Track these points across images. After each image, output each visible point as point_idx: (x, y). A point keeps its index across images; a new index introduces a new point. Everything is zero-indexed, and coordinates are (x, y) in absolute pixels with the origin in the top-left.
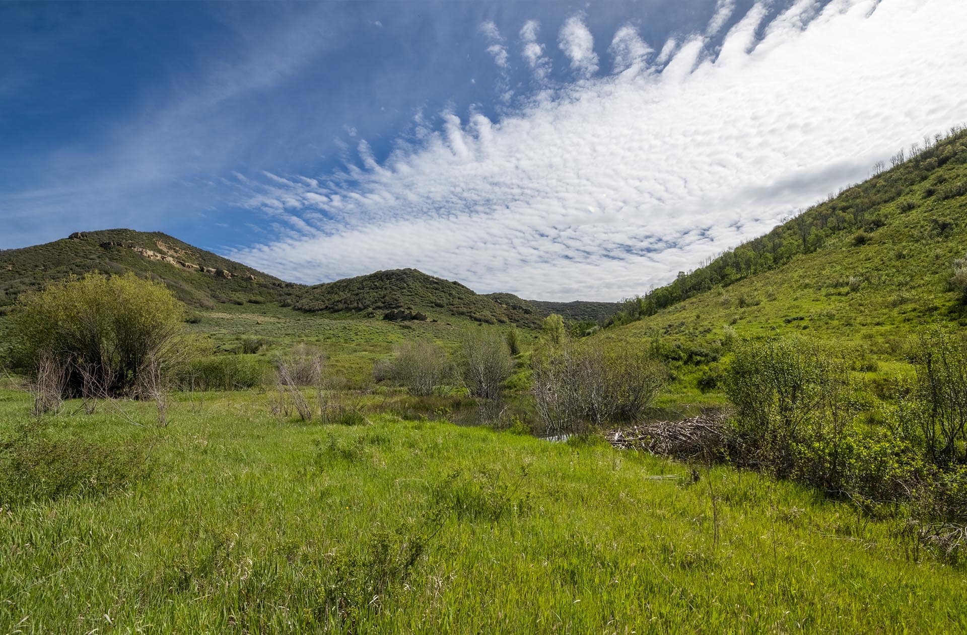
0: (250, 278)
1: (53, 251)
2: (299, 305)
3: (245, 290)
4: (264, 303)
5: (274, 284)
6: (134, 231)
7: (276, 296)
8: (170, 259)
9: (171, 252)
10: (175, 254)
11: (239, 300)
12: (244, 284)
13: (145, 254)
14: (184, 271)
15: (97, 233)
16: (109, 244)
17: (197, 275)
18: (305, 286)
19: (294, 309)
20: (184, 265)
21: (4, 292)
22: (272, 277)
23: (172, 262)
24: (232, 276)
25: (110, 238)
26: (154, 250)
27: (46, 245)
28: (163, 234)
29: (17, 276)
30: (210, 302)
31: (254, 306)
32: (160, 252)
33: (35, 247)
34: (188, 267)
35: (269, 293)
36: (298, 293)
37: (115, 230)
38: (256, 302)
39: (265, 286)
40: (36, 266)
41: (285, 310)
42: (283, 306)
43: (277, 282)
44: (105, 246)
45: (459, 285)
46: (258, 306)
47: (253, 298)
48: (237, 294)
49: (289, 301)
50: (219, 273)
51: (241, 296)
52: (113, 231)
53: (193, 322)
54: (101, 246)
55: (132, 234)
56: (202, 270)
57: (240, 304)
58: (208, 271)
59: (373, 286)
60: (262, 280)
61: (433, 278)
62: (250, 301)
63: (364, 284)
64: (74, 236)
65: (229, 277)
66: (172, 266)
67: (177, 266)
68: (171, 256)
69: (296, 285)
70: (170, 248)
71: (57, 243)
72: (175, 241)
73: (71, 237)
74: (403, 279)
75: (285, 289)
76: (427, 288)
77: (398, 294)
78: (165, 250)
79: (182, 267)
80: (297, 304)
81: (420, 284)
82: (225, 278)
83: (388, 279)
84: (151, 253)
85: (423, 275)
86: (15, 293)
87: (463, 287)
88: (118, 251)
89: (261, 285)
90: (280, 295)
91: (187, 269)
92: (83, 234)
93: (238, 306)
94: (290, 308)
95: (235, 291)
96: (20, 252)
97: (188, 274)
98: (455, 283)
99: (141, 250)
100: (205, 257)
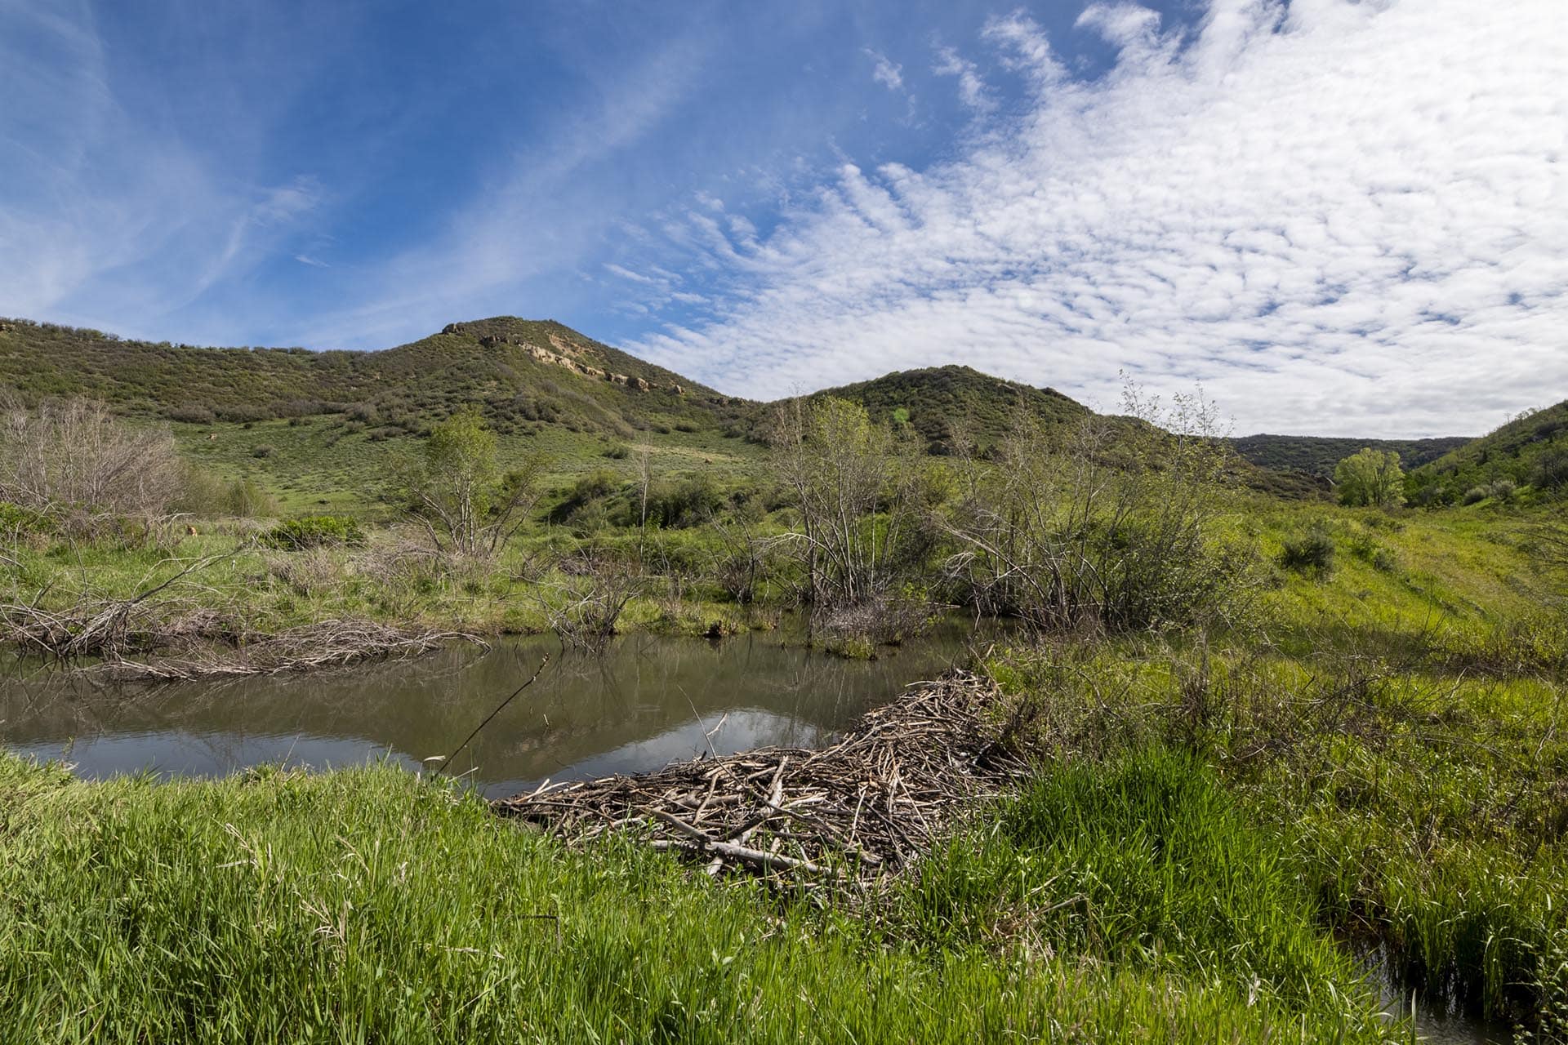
0: (676, 390)
1: (425, 352)
2: (754, 434)
3: (670, 410)
4: (698, 431)
5: (711, 400)
6: (521, 319)
7: (715, 420)
8: (566, 361)
9: (568, 351)
10: (572, 354)
11: (663, 426)
12: (667, 400)
13: (535, 354)
14: (586, 380)
15: (475, 324)
16: (491, 339)
17: (602, 387)
18: (759, 404)
19: (748, 440)
20: (584, 371)
21: (375, 408)
22: (706, 389)
23: (569, 366)
24: (651, 387)
25: (491, 331)
26: (546, 348)
27: (417, 344)
28: (556, 323)
29: (386, 387)
30: (627, 428)
31: (684, 436)
32: (555, 350)
33: (405, 346)
34: (591, 373)
35: (705, 415)
36: (752, 415)
37: (497, 319)
38: (687, 430)
39: (698, 404)
40: (407, 374)
41: (732, 442)
42: (727, 436)
43: (716, 398)
44: (486, 342)
45: (1056, 394)
46: (691, 436)
47: (683, 423)
48: (659, 416)
49: (737, 428)
50: (632, 383)
51: (666, 420)
52: (495, 320)
53: (617, 457)
54: (481, 342)
55: (518, 323)
56: (609, 378)
57: (664, 431)
58: (617, 380)
59: (886, 400)
60: (693, 394)
61: (1003, 382)
62: (678, 428)
63: (869, 395)
64: (449, 329)
65: (646, 390)
66: (570, 373)
67: (577, 372)
68: (568, 357)
69: (745, 401)
70: (566, 344)
71: (429, 341)
72: (572, 333)
73: (445, 332)
74: (944, 385)
75: (728, 408)
76: (993, 402)
77: (939, 411)
78: (560, 347)
79: (582, 374)
80: (752, 433)
81: (977, 393)
82: (640, 390)
83: (914, 386)
84: (542, 352)
85: (984, 377)
86: (388, 409)
87: (1065, 398)
88: (502, 349)
89: (691, 402)
90: (722, 419)
91: (589, 377)
92: (460, 327)
93: (663, 435)
94: (740, 439)
95: (656, 411)
96: (387, 353)
97: (591, 385)
98: (1048, 391)
99: (530, 347)
100: (614, 359)
